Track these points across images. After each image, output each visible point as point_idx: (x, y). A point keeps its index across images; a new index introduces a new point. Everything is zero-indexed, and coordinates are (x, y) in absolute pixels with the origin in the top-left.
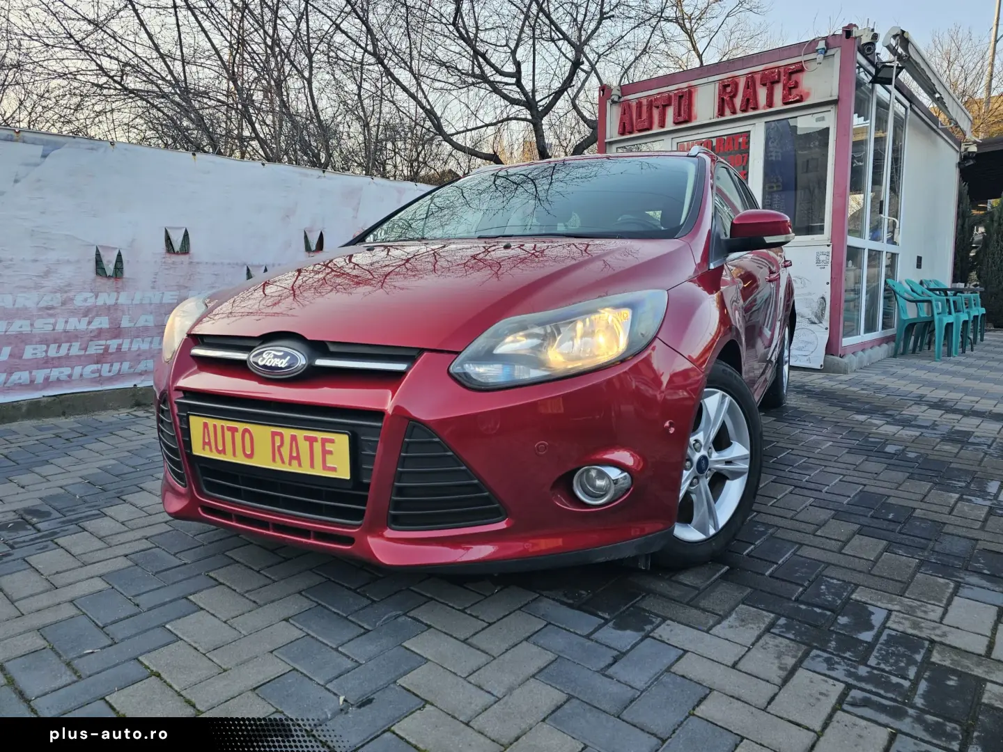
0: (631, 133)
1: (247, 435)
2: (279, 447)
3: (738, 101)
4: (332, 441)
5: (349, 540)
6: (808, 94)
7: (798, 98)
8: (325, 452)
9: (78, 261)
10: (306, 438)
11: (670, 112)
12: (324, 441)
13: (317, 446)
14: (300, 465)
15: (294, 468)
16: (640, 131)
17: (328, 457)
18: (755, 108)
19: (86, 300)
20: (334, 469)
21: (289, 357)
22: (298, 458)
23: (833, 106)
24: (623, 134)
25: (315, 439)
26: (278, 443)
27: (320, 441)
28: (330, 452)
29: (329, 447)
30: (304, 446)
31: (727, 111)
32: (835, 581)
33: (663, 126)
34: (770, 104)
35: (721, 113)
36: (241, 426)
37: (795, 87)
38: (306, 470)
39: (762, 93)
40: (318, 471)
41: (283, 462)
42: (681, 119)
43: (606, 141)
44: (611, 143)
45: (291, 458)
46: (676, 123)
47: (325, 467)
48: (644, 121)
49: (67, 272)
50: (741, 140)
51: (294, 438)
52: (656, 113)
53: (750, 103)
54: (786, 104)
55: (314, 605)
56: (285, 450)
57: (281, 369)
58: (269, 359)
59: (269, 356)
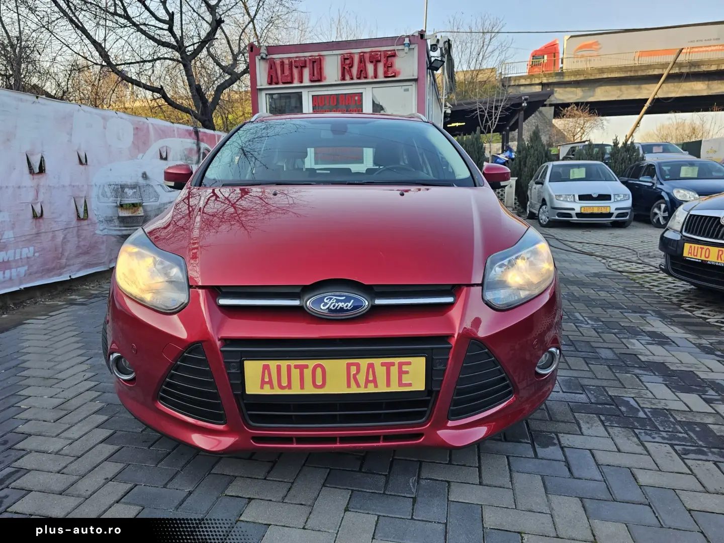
0: (277, 83)
1: (319, 370)
2: (355, 376)
3: (355, 71)
4: (409, 363)
5: (418, 435)
6: (399, 73)
7: (393, 74)
8: (401, 373)
10: (383, 364)
11: (306, 72)
12: (401, 364)
13: (394, 370)
14: (376, 386)
15: (371, 389)
16: (284, 83)
17: (404, 376)
18: (366, 78)
20: (410, 385)
21: (352, 301)
22: (375, 381)
23: (414, 82)
24: (270, 84)
25: (392, 364)
26: (353, 371)
27: (396, 366)
28: (407, 372)
29: (405, 368)
30: (381, 371)
31: (347, 77)
33: (301, 82)
34: (376, 77)
35: (343, 79)
36: (311, 363)
37: (391, 67)
38: (382, 388)
39: (370, 68)
40: (395, 388)
41: (358, 385)
42: (315, 78)
43: (258, 87)
44: (261, 90)
45: (367, 381)
46: (312, 81)
47: (401, 384)
48: (287, 76)
50: (356, 98)
51: (371, 366)
52: (296, 72)
53: (362, 73)
54: (386, 77)
55: (350, 491)
56: (361, 378)
57: (347, 310)
58: (332, 303)
59: (331, 301)
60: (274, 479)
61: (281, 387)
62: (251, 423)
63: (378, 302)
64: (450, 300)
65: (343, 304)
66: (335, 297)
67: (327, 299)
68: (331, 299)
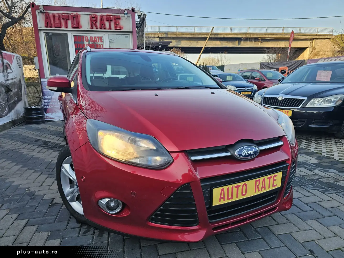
0: (51, 27)
1: (245, 186)
2: (258, 186)
3: (98, 24)
4: (277, 176)
6: (122, 28)
7: (120, 28)
8: (274, 180)
10: (268, 178)
11: (70, 23)
12: (274, 177)
15: (262, 192)
16: (56, 27)
18: (105, 29)
20: (276, 185)
21: (253, 150)
22: (265, 187)
23: (130, 33)
24: (47, 27)
25: (271, 177)
26: (257, 184)
28: (276, 180)
30: (267, 182)
31: (94, 27)
33: (67, 28)
34: (110, 29)
35: (92, 28)
36: (241, 184)
37: (118, 24)
38: (267, 189)
39: (107, 24)
40: (271, 188)
41: (259, 190)
42: (75, 26)
43: (39, 28)
44: (41, 30)
45: (262, 188)
46: (73, 28)
47: (273, 186)
48: (58, 23)
51: (264, 180)
52: (63, 22)
53: (102, 26)
54: (116, 29)
56: (260, 187)
57: (253, 155)
58: (246, 152)
59: (246, 151)
63: (261, 148)
64: (282, 143)
65: (250, 151)
66: (246, 149)
67: (244, 150)
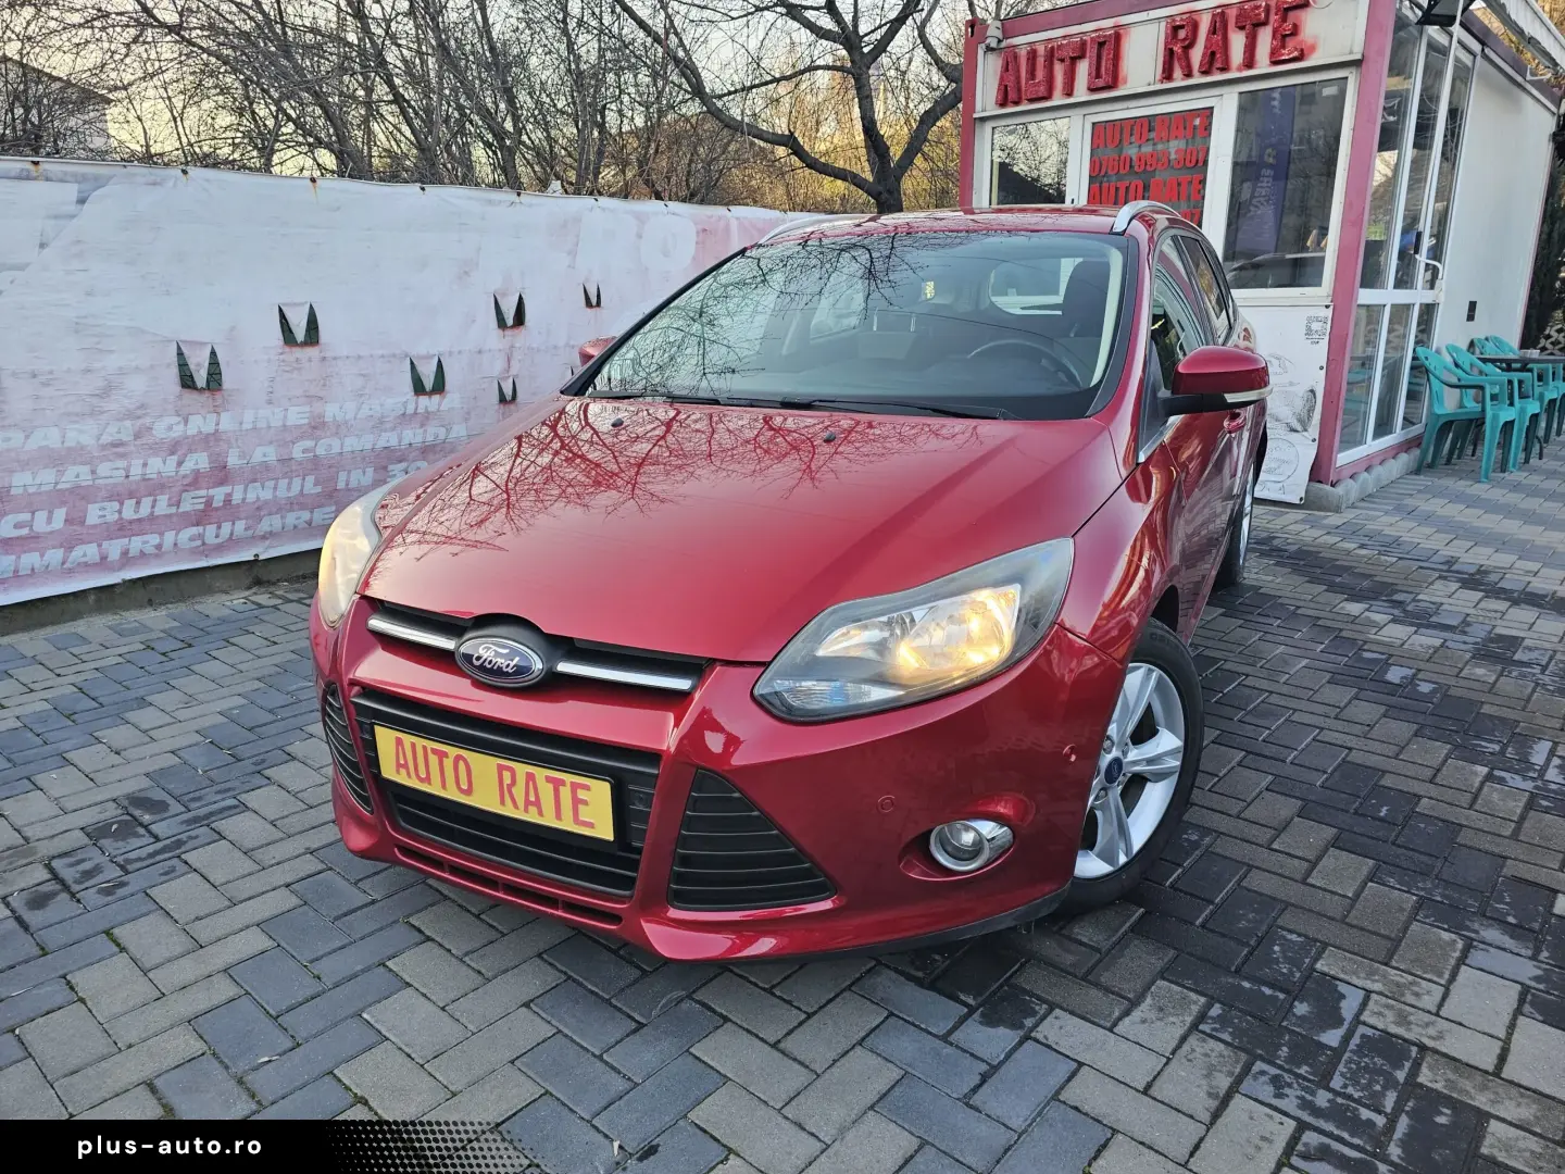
0: (1017, 103)
1: (461, 765)
2: (510, 787)
3: (1196, 56)
4: (587, 788)
5: (613, 917)
6: (1314, 48)
7: (1296, 53)
8: (576, 802)
9: (152, 367)
10: (549, 779)
12: (575, 787)
13: (565, 792)
14: (541, 813)
15: (532, 817)
16: (1031, 101)
17: (581, 808)
18: (1224, 69)
19: (170, 428)
20: (591, 825)
21: (519, 658)
22: (537, 803)
23: (1353, 70)
24: (1003, 104)
25: (562, 783)
26: (507, 779)
27: (568, 785)
28: (585, 803)
29: (581, 794)
30: (546, 791)
31: (1178, 72)
32: (1294, 937)
33: (1071, 94)
34: (1249, 65)
35: (1168, 76)
36: (453, 751)
37: (1292, 35)
38: (549, 820)
39: (1237, 43)
40: (567, 824)
41: (516, 806)
42: (1101, 82)
43: (975, 116)
44: (983, 119)
45: (528, 803)
46: (1092, 90)
47: (576, 820)
48: (1039, 84)
49: (137, 385)
50: (1197, 122)
51: (530, 777)
52: (1059, 70)
53: (1216, 57)
54: (1276, 63)
55: (564, 977)
56: (519, 791)
57: (508, 673)
58: (489, 657)
59: (489, 654)
60: (490, 922)
61: (421, 780)
62: (403, 824)
63: (565, 667)
64: (681, 684)
65: (503, 661)
68: (489, 648)
